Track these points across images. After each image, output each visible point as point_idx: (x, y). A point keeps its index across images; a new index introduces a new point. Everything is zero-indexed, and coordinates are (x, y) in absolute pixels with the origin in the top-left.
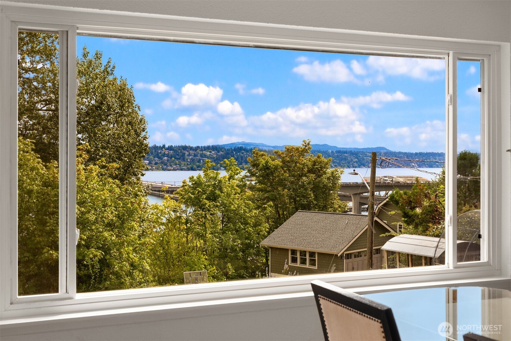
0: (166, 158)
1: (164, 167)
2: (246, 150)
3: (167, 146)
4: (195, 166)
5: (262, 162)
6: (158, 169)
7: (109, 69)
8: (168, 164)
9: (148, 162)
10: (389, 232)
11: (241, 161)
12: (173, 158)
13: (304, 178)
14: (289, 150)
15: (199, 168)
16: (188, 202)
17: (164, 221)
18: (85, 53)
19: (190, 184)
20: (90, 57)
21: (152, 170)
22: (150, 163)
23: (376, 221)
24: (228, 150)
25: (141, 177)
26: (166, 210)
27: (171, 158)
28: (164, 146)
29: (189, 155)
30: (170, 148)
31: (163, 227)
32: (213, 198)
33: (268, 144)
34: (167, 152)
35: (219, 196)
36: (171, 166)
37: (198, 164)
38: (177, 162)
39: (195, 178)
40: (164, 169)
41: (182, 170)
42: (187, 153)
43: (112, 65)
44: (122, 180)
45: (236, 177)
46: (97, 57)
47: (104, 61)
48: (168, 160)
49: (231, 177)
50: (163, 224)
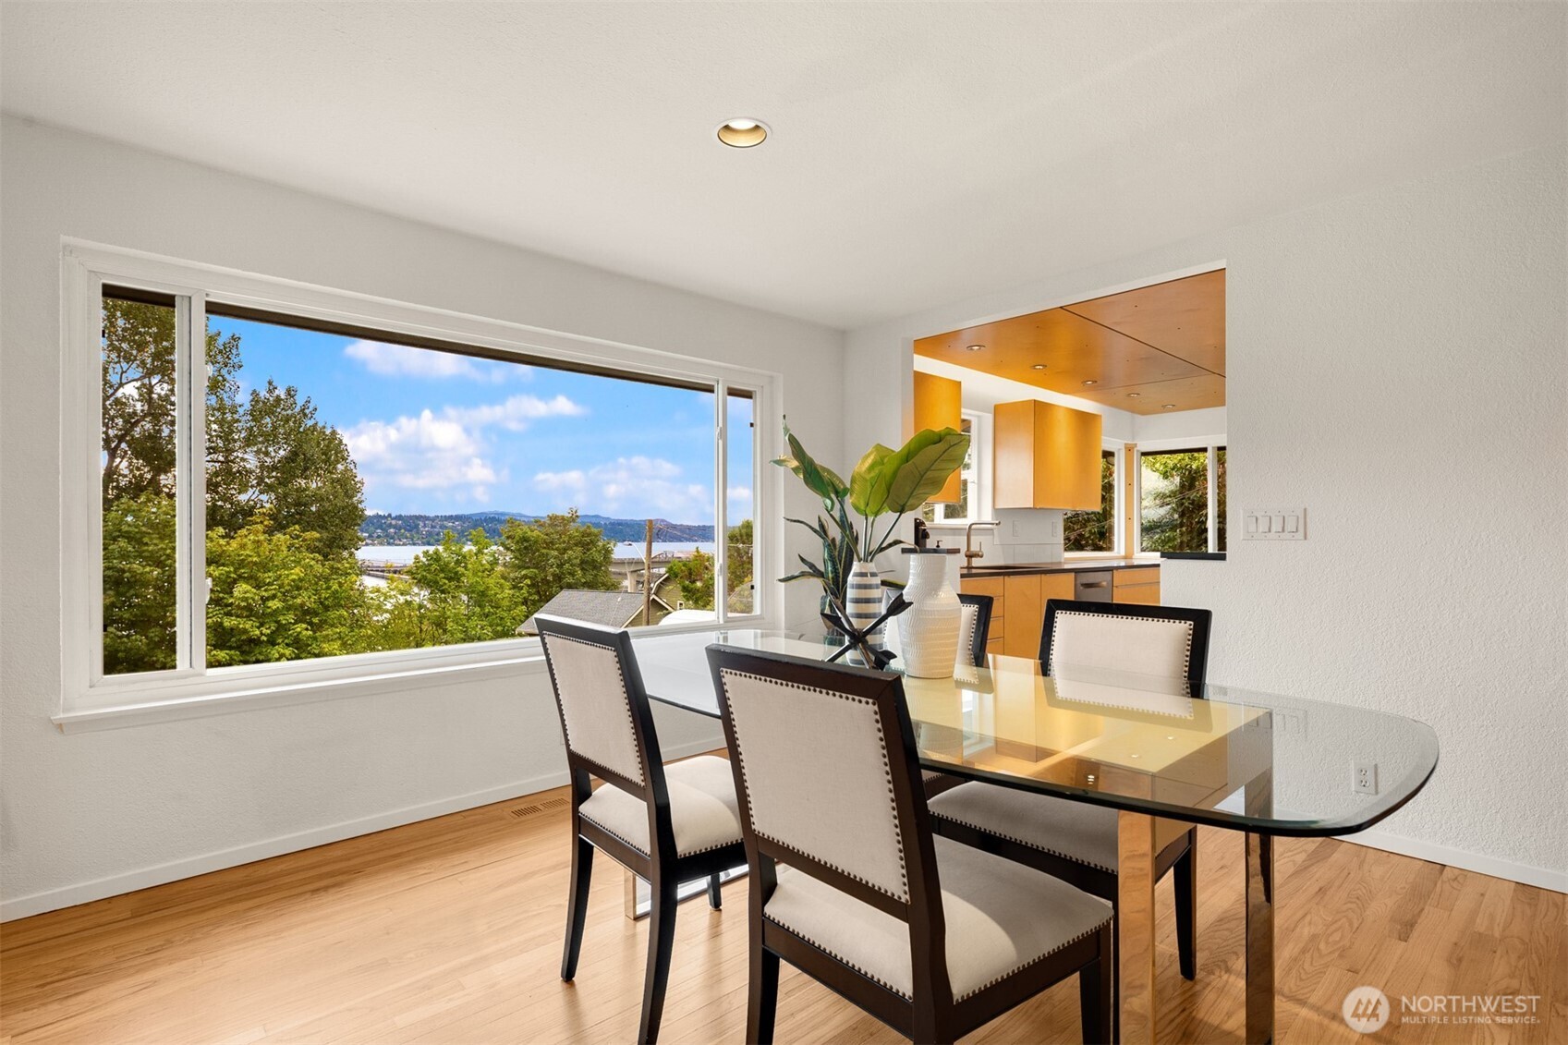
0: (392, 530)
1: (390, 540)
2: (499, 521)
3: (393, 515)
4: (432, 541)
5: (519, 532)
6: (381, 544)
7: (307, 411)
8: (396, 537)
9: (367, 535)
10: (667, 609)
11: (493, 533)
12: (403, 531)
13: (570, 552)
14: (553, 518)
15: (437, 542)
16: (422, 582)
17: (389, 606)
18: (271, 388)
19: (424, 560)
20: (281, 392)
21: (373, 545)
22: (370, 536)
23: (653, 599)
24: (477, 520)
25: (356, 552)
26: (392, 593)
27: (400, 530)
28: (390, 515)
29: (425, 526)
30: (399, 517)
31: (387, 615)
32: (455, 577)
33: (529, 515)
34: (394, 522)
35: (463, 575)
36: (400, 540)
37: (436, 537)
38: (408, 535)
39: (431, 552)
40: (389, 544)
41: (414, 544)
42: (421, 524)
43: (311, 407)
44: (326, 556)
45: (486, 551)
46: (289, 394)
47: (300, 400)
48: (395, 533)
49: (480, 552)
50: (387, 611)
